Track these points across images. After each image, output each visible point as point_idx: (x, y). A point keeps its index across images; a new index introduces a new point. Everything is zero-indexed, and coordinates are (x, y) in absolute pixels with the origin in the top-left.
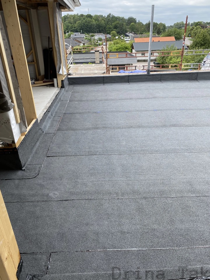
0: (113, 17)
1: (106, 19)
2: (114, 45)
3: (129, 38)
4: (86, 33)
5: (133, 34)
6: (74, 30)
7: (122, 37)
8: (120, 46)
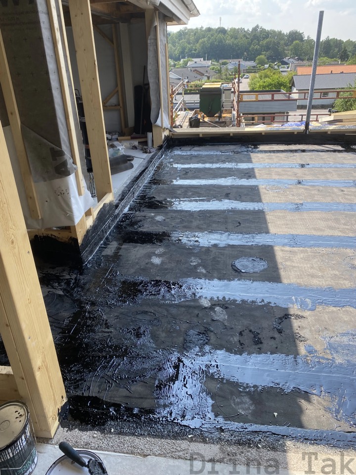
0: (263, 31)
1: (250, 34)
2: (259, 80)
3: (288, 68)
4: (213, 60)
5: (295, 60)
6: (194, 54)
7: (276, 65)
8: (271, 81)
